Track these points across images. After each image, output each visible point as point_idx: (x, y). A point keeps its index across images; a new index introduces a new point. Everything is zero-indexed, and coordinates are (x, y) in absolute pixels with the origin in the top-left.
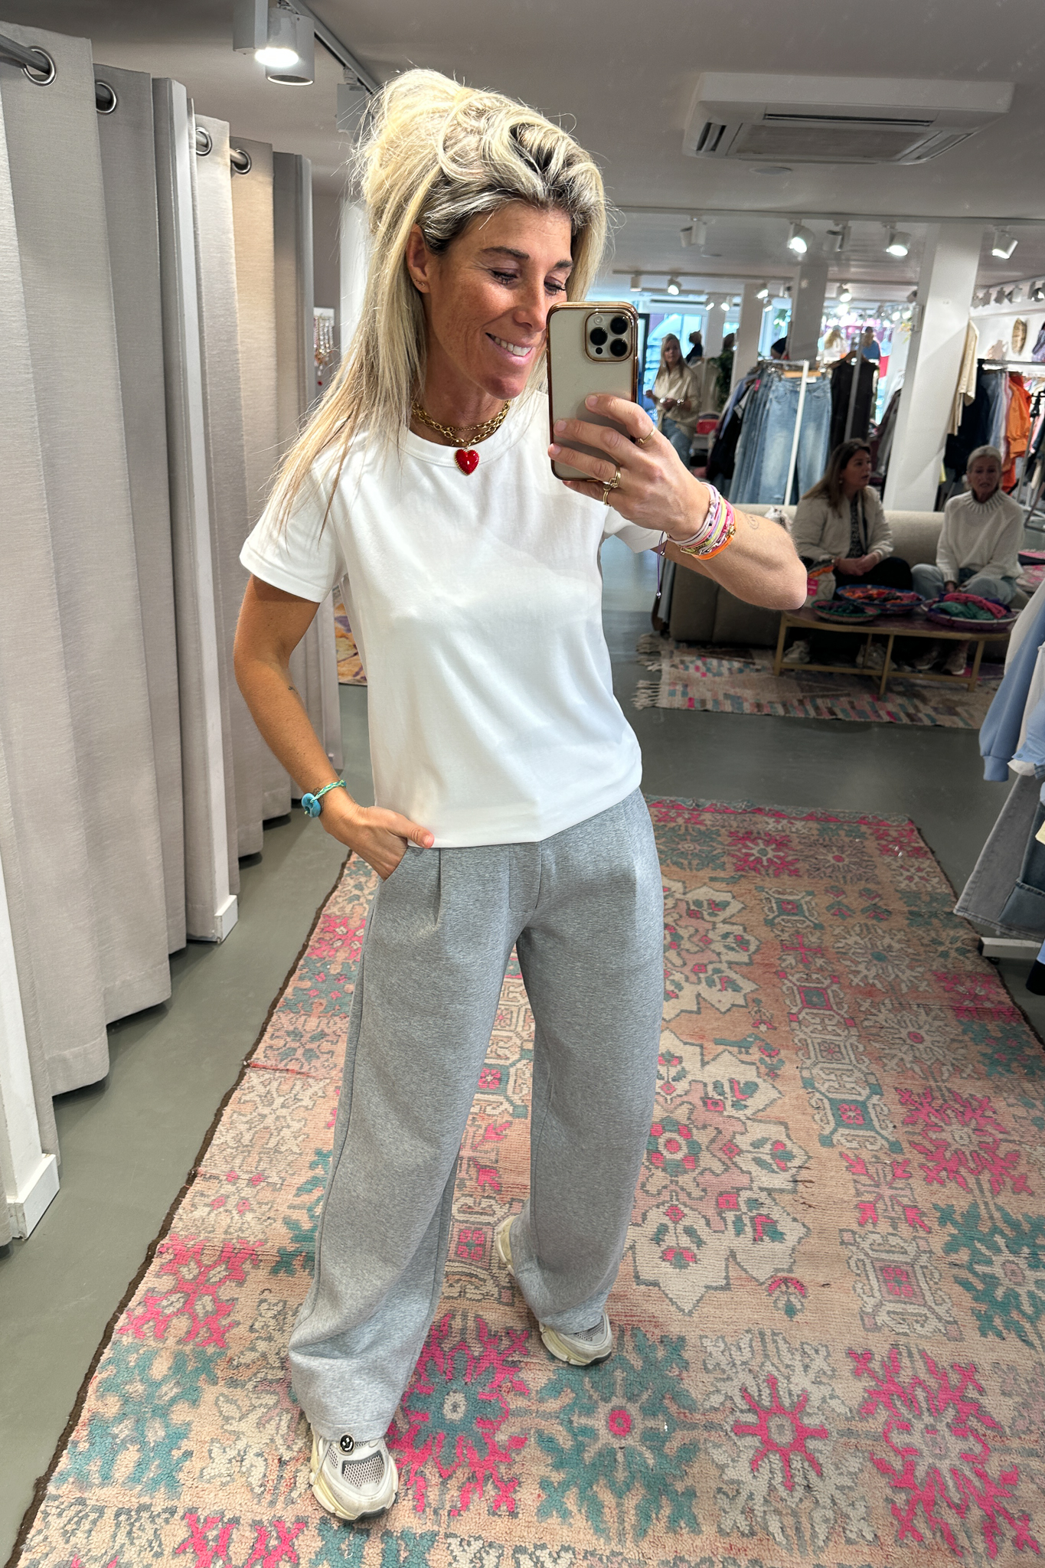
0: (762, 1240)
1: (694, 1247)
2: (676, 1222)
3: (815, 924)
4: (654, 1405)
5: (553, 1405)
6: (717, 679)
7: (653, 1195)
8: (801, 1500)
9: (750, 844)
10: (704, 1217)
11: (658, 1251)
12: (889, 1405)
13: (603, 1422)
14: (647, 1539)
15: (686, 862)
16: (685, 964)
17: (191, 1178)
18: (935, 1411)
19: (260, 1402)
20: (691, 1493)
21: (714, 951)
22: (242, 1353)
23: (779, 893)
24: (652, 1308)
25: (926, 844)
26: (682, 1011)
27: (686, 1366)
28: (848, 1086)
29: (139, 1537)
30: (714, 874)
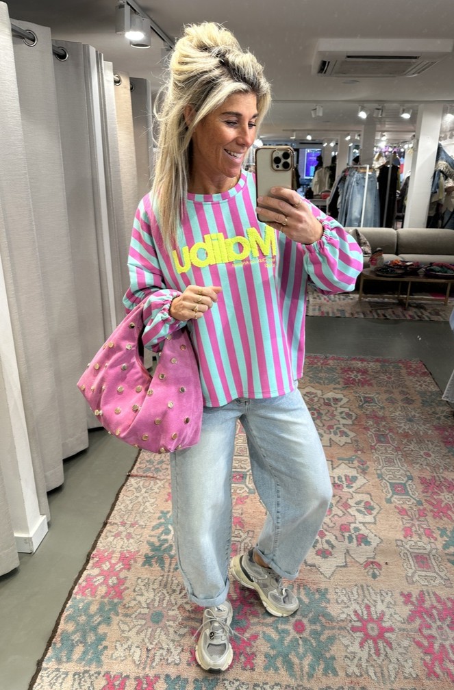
0: (361, 545)
1: (330, 549)
2: (322, 538)
3: (381, 407)
4: (315, 619)
5: (269, 620)
6: (334, 303)
8: (383, 660)
9: (350, 373)
10: (335, 535)
11: (314, 551)
12: (421, 617)
13: (292, 627)
14: (314, 679)
15: (322, 382)
16: (324, 425)
17: (105, 524)
18: (442, 619)
19: (138, 623)
20: (333, 658)
21: (336, 420)
22: (130, 601)
23: (365, 394)
24: (313, 577)
25: (428, 371)
27: (328, 601)
28: (398, 477)
29: (84, 685)
30: (335, 386)
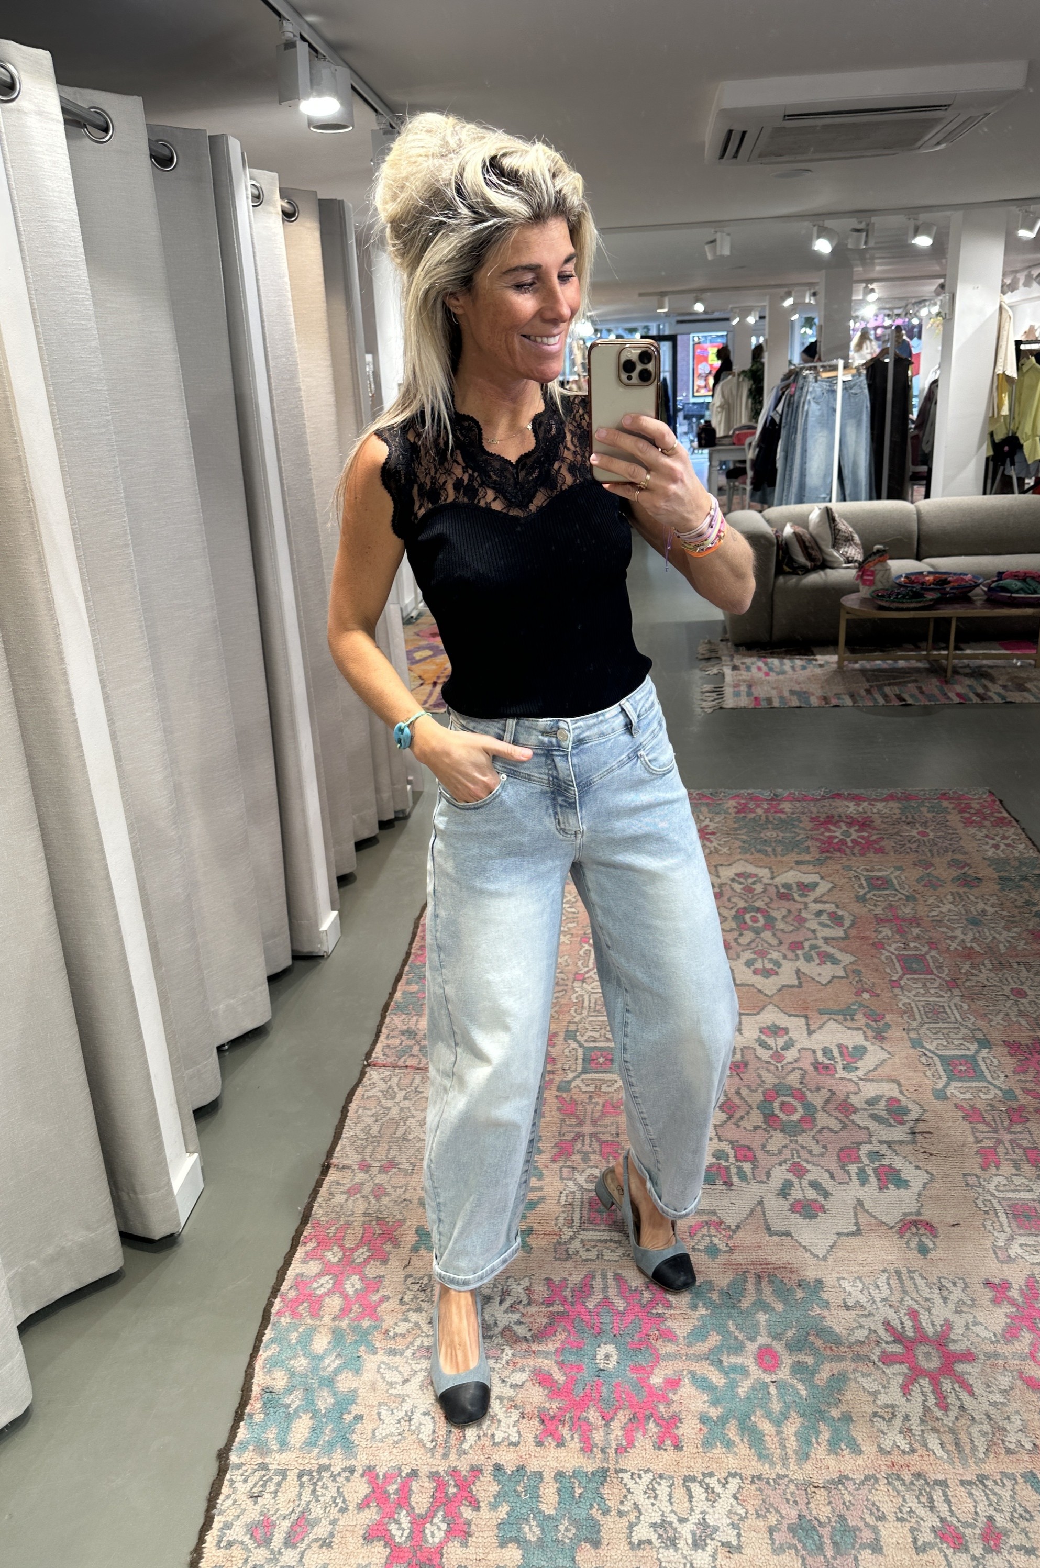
0: (887, 1188)
1: (821, 1199)
2: (801, 1178)
3: (907, 896)
4: (799, 1341)
5: (702, 1347)
6: (781, 677)
7: (774, 1155)
8: (957, 1418)
9: (832, 828)
10: (827, 1170)
11: (785, 1204)
12: (1033, 1328)
13: (752, 1360)
14: (810, 1461)
15: (770, 849)
16: (781, 943)
17: (325, 1169)
19: (419, 1367)
20: (847, 1418)
21: (808, 929)
22: (396, 1324)
23: (867, 870)
24: (787, 1256)
25: (1009, 814)
26: (783, 986)
27: (827, 1305)
28: (957, 1042)
29: (323, 1495)
30: (799, 858)
